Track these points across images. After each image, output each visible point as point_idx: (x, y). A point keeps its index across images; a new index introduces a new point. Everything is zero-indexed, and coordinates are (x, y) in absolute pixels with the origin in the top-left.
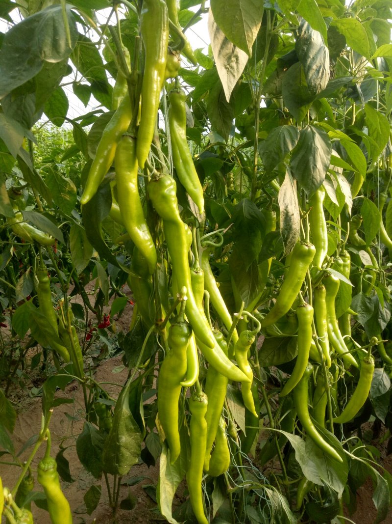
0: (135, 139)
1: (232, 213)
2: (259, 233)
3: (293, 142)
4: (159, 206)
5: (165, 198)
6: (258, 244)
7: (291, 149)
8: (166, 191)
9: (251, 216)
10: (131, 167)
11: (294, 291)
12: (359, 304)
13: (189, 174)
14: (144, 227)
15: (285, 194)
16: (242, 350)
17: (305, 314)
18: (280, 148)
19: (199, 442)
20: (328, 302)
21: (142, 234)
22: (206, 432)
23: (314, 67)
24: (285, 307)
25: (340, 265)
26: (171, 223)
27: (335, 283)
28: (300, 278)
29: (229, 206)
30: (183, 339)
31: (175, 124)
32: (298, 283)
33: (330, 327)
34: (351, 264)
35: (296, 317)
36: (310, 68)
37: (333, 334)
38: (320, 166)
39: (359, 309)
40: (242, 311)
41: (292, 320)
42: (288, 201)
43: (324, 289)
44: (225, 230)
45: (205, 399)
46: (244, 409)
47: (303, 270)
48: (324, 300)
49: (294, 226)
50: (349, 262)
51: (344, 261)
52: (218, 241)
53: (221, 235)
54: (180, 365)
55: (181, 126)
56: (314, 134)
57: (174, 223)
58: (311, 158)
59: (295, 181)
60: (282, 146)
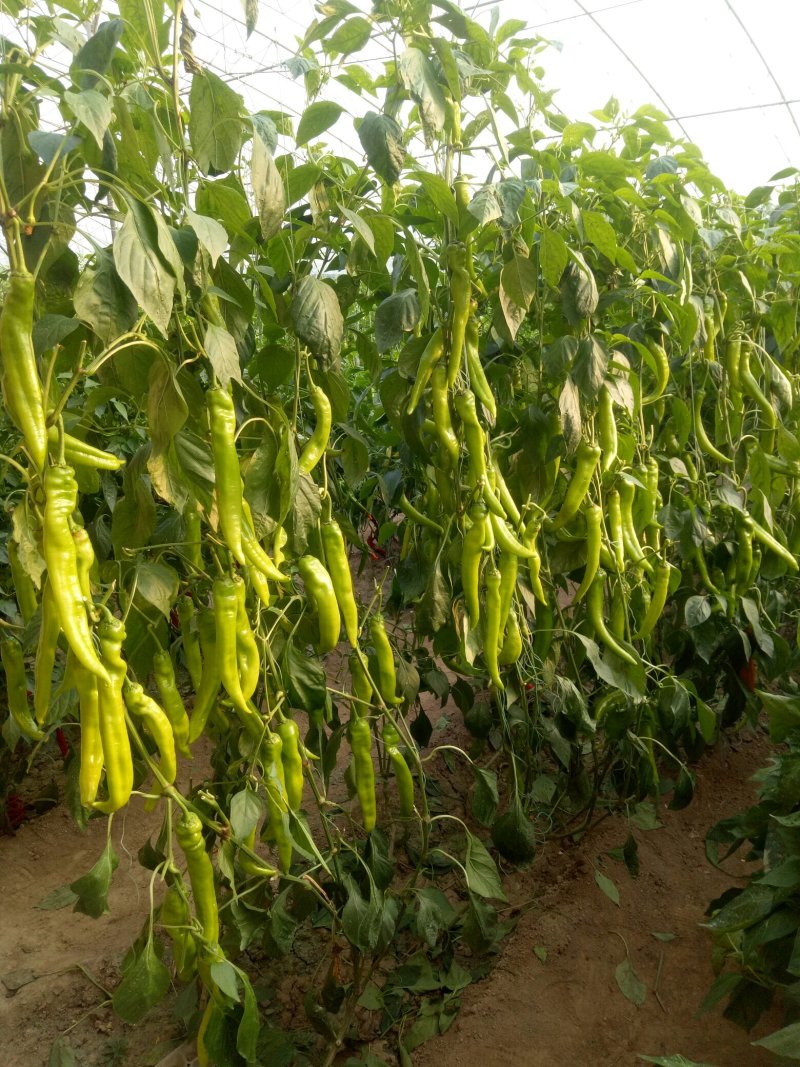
0: (447, 367)
1: (518, 417)
2: (545, 436)
3: (572, 353)
4: (463, 413)
5: (467, 408)
6: (544, 445)
7: (571, 358)
8: (468, 403)
9: (537, 420)
10: (443, 387)
11: (581, 491)
12: (668, 516)
13: (482, 387)
14: (451, 430)
15: (565, 400)
16: (530, 537)
17: (593, 514)
18: (560, 358)
19: (495, 613)
20: (623, 509)
21: (450, 436)
22: (500, 604)
23: (583, 298)
24: (572, 507)
25: (642, 474)
26: (470, 426)
27: (629, 488)
28: (586, 479)
29: (516, 410)
30: (482, 515)
31: (470, 346)
32: (585, 484)
33: (626, 536)
34: (660, 474)
35: (585, 518)
36: (579, 299)
37: (629, 542)
38: (597, 372)
39: (667, 523)
40: (529, 503)
41: (582, 522)
42: (568, 405)
43: (618, 494)
44: (513, 434)
45: (499, 575)
46: (533, 597)
47: (588, 471)
48: (618, 506)
49: (574, 428)
50: (656, 470)
51: (650, 469)
52: (507, 444)
53: (509, 438)
54: (480, 536)
55: (474, 346)
56: (592, 343)
57: (474, 426)
58: (589, 366)
59: (576, 388)
60: (563, 356)
